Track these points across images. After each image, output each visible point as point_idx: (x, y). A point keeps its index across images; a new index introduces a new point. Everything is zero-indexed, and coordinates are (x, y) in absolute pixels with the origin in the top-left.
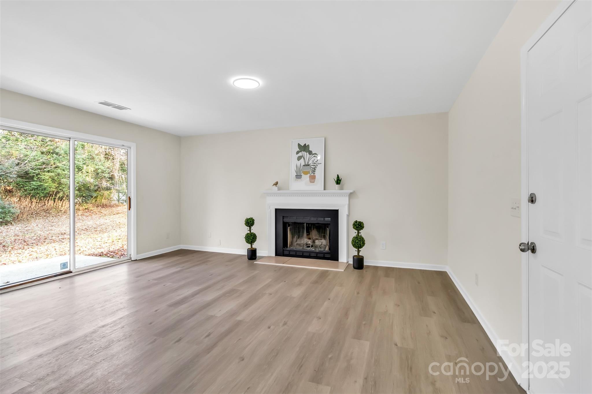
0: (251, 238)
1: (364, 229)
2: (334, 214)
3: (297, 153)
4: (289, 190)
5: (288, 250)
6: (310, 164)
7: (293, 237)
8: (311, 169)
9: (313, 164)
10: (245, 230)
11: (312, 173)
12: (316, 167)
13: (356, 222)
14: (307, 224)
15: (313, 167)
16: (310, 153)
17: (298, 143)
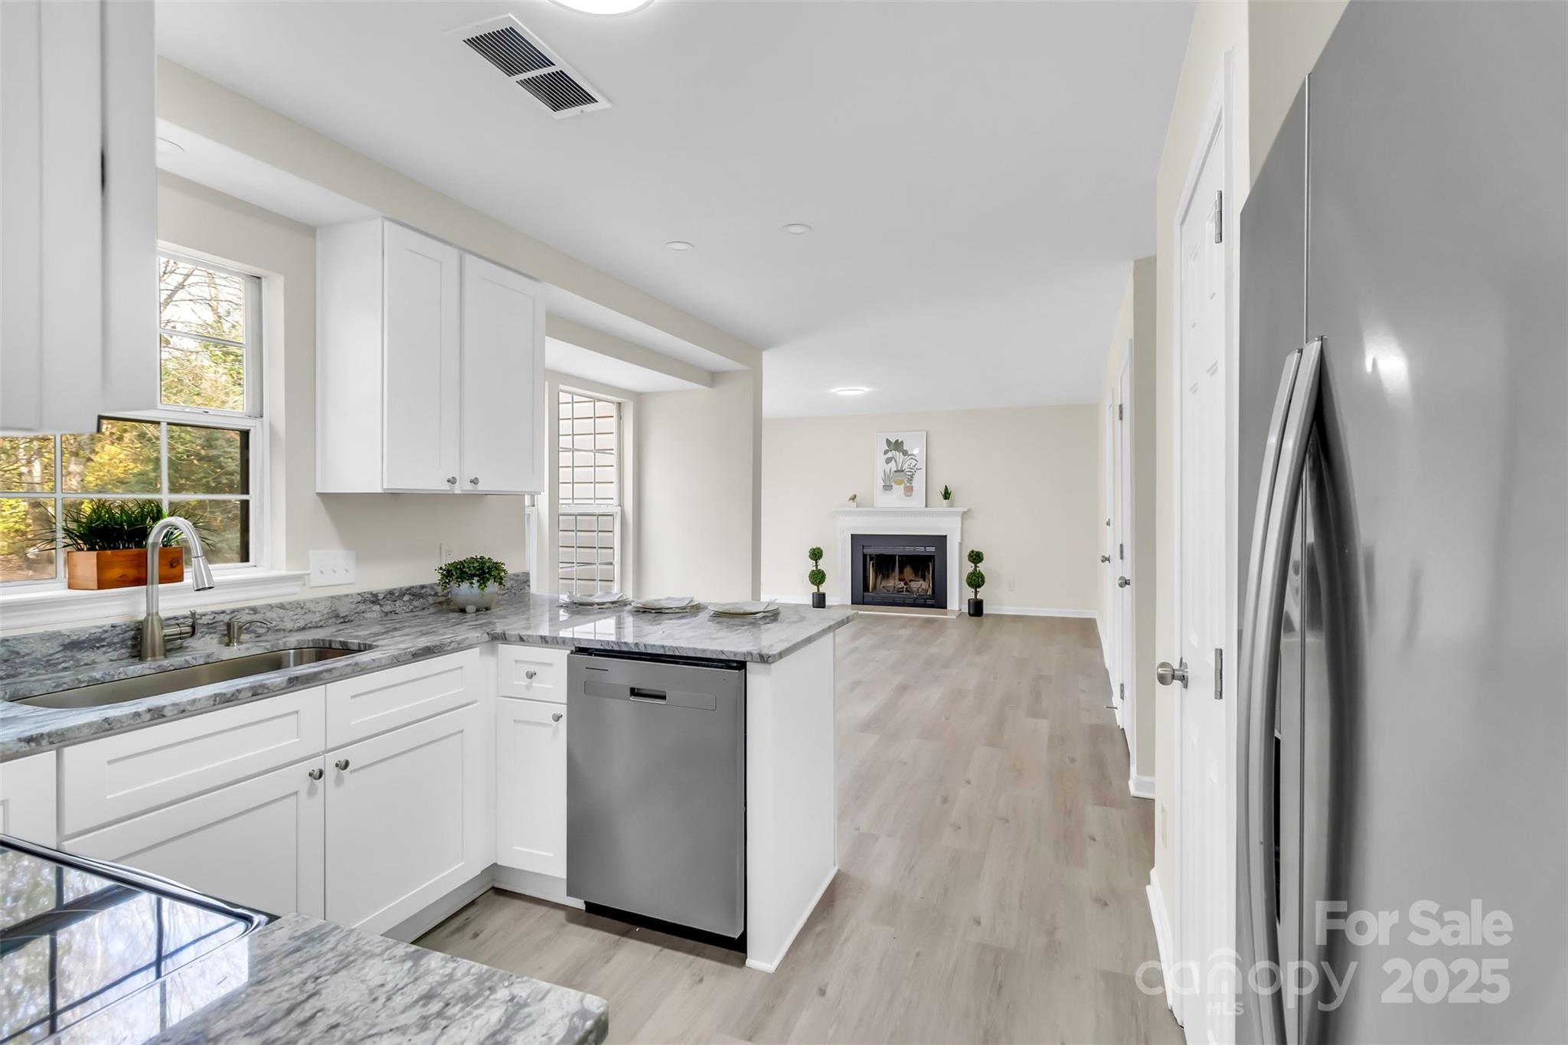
0: (818, 577)
1: (983, 561)
2: (941, 541)
3: (886, 452)
4: (872, 506)
5: (870, 596)
6: (905, 469)
7: (876, 577)
8: (907, 476)
9: (909, 470)
10: (810, 565)
11: (907, 483)
12: (913, 474)
13: (973, 552)
14: (899, 556)
15: (909, 473)
16: (905, 453)
17: (887, 440)
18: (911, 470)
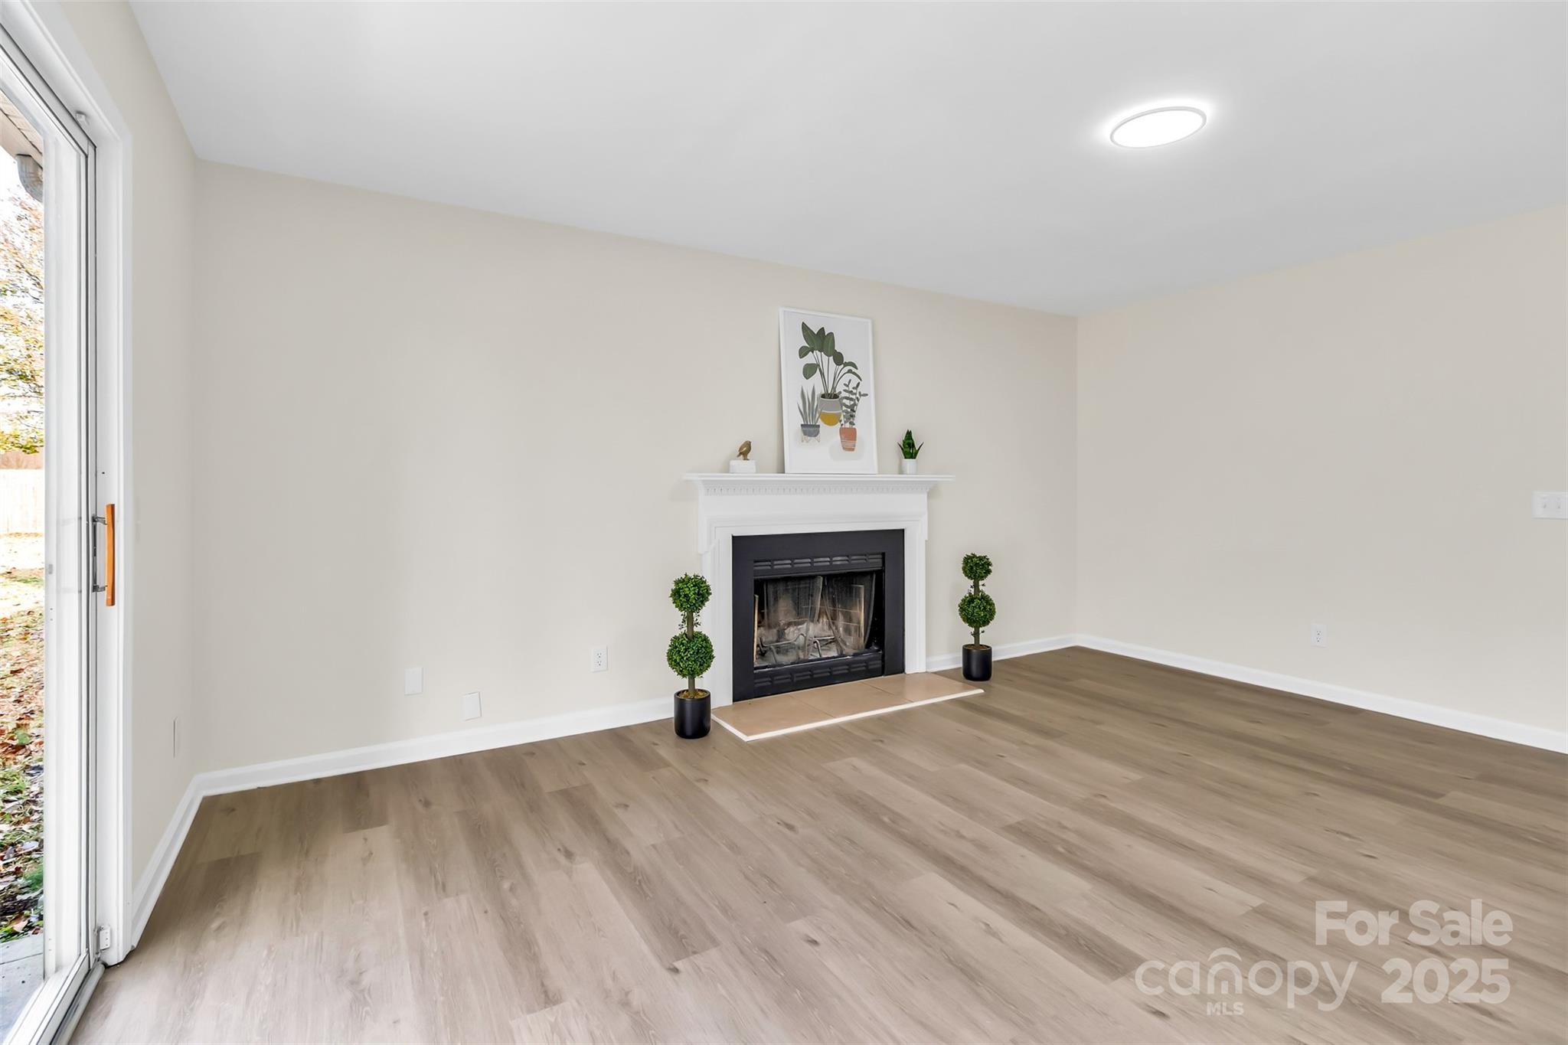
2: (892, 540)
3: (803, 352)
4: (783, 470)
6: (840, 392)
8: (844, 408)
9: (847, 395)
11: (845, 422)
12: (855, 405)
13: (971, 557)
14: (824, 577)
15: (847, 402)
16: (839, 359)
17: (803, 323)
18: (851, 396)
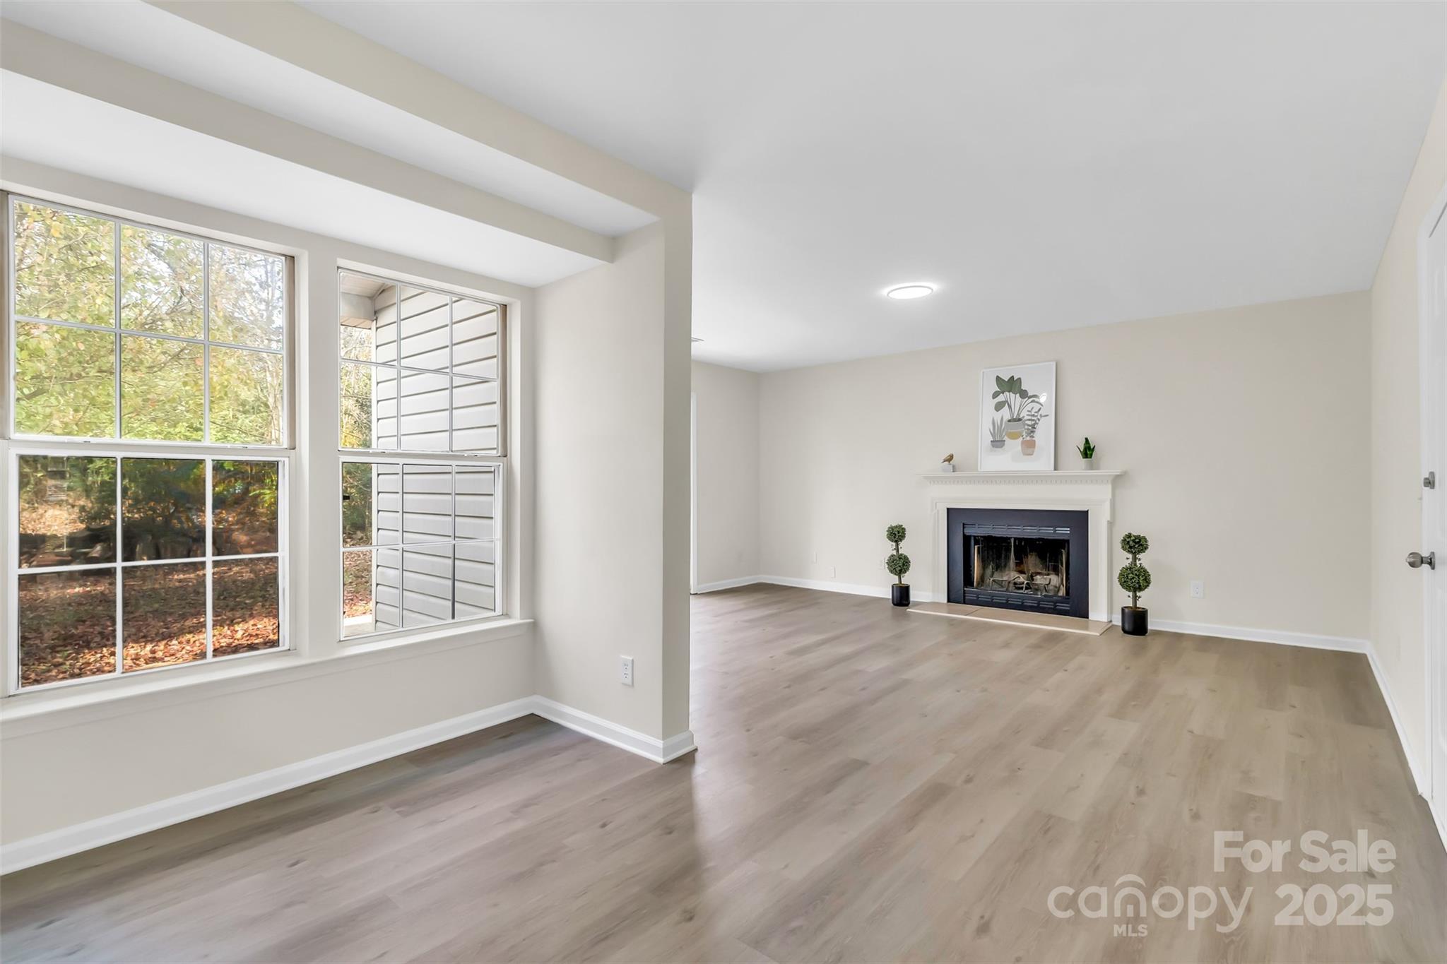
0: (899, 565)
1: (1147, 551)
2: (1079, 520)
3: (995, 395)
4: (977, 470)
5: (973, 593)
6: (1024, 417)
7: (984, 567)
8: (1026, 427)
9: (1030, 418)
10: (888, 549)
11: (1026, 436)
12: (1036, 424)
13: (1129, 536)
14: (1015, 539)
15: (1029, 423)
16: (1024, 394)
17: (998, 376)
18: (1033, 418)
